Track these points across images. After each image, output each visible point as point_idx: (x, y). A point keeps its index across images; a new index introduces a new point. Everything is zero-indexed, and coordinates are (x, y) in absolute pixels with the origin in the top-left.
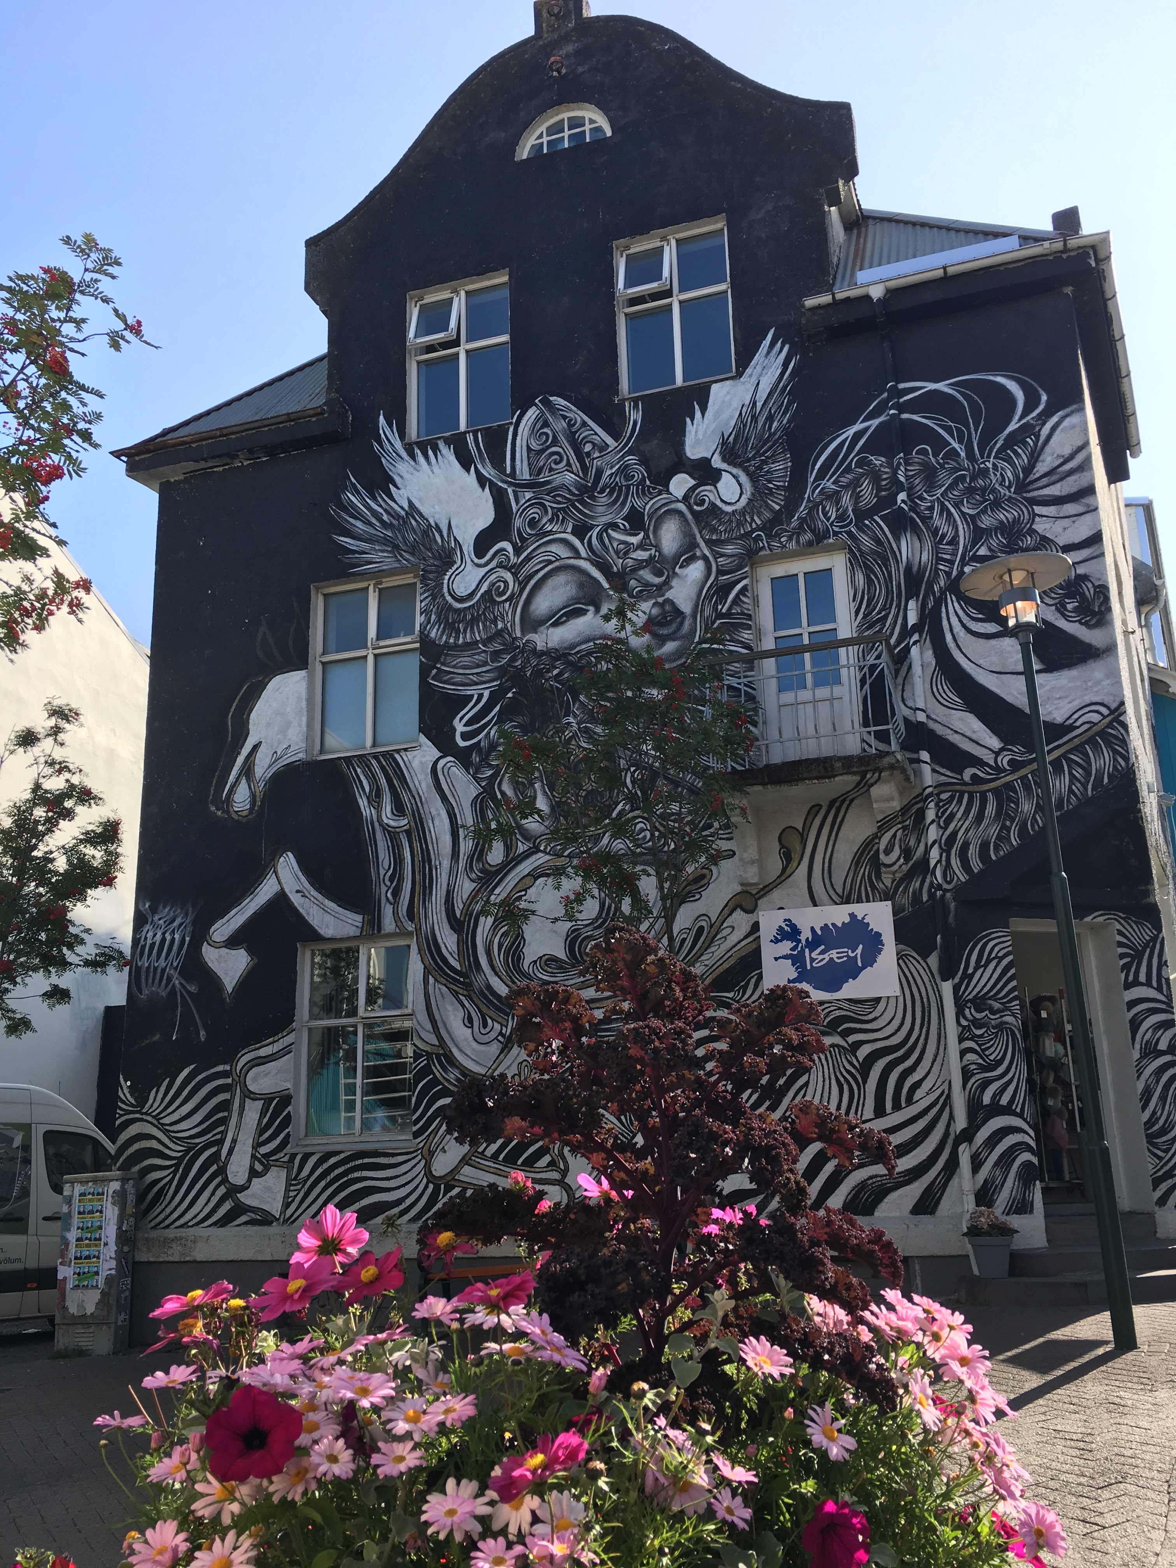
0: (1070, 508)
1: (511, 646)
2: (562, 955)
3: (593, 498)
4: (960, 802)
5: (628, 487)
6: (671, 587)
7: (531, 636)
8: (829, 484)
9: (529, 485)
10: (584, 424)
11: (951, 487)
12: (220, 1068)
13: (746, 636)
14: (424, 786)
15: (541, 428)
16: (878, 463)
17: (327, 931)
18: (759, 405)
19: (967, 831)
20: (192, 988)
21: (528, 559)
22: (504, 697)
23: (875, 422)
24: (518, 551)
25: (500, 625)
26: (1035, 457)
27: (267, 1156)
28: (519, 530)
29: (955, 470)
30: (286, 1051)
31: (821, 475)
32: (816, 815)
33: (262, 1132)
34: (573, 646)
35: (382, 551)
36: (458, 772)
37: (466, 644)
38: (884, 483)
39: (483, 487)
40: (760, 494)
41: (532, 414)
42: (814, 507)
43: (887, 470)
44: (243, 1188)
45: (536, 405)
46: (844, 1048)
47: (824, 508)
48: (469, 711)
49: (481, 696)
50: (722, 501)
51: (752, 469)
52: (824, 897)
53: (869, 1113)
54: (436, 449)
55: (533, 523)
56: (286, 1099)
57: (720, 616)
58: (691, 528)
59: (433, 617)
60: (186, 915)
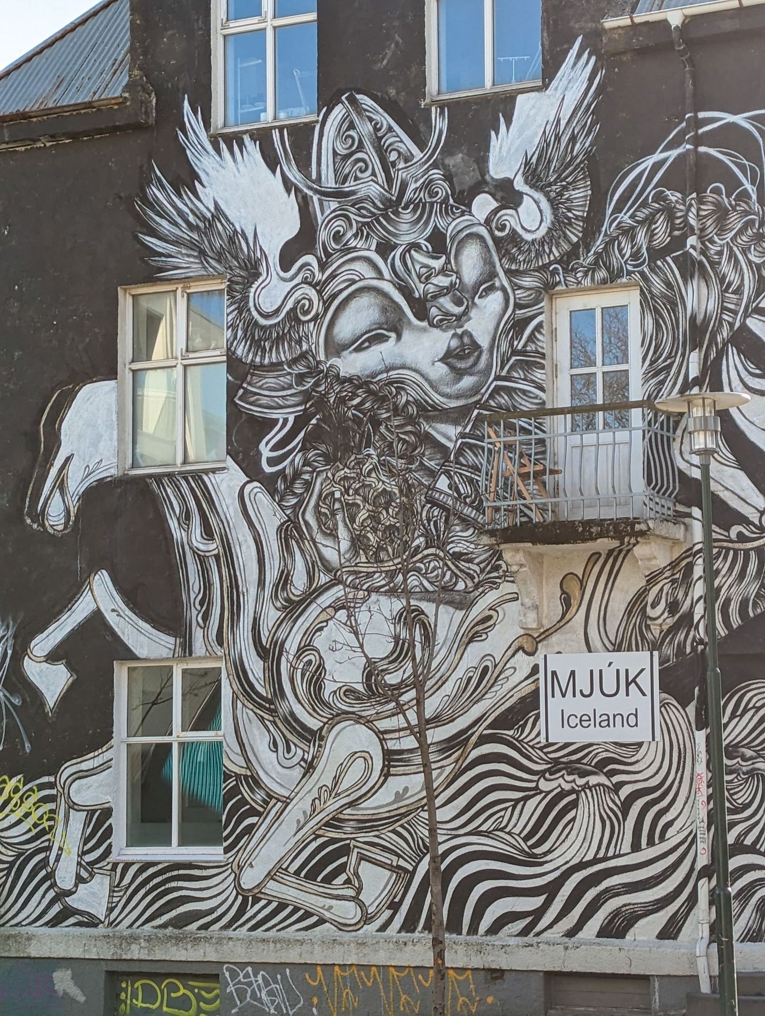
1: (314, 370)
2: (360, 688)
3: (397, 213)
4: (725, 558)
5: (432, 204)
6: (469, 319)
7: (334, 361)
8: (625, 218)
10: (390, 129)
11: (741, 232)
12: (45, 779)
13: (539, 376)
14: (231, 509)
15: (348, 130)
16: (674, 199)
17: (139, 652)
18: (563, 123)
19: (730, 587)
20: (17, 701)
21: (333, 276)
22: (307, 422)
23: (674, 153)
24: (323, 267)
25: (305, 347)
27: (91, 864)
28: (324, 244)
29: (746, 213)
30: (106, 766)
31: (618, 209)
32: (595, 563)
33: (86, 842)
34: (374, 375)
35: (189, 256)
36: (264, 499)
37: (272, 364)
38: (678, 221)
39: (288, 191)
40: (560, 224)
41: (339, 111)
42: (609, 244)
43: (682, 207)
44: (70, 893)
45: (342, 103)
46: (608, 787)
47: (619, 245)
48: (275, 436)
49: (286, 421)
50: (523, 227)
51: (553, 195)
52: (599, 645)
53: (626, 847)
54: (241, 145)
55: (337, 237)
56: (107, 813)
57: (515, 352)
58: (491, 256)
59: (240, 333)
60: (8, 627)
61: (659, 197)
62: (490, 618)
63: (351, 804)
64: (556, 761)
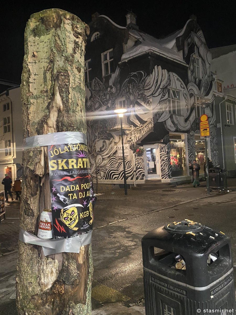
0: (148, 91)
2: (100, 151)
3: (100, 92)
4: (136, 131)
5: (104, 90)
6: (108, 104)
9: (94, 90)
10: (99, 81)
11: (136, 88)
16: (129, 85)
18: (117, 77)
19: (137, 135)
21: (94, 101)
23: (128, 79)
24: (93, 100)
25: (92, 110)
26: (145, 84)
28: (93, 97)
29: (137, 86)
31: (123, 87)
38: (129, 88)
39: (90, 91)
40: (117, 90)
41: (94, 80)
42: (122, 92)
50: (113, 91)
51: (116, 87)
53: (127, 169)
55: (95, 96)
57: (113, 108)
58: (110, 95)
61: (127, 85)
62: (112, 141)
63: (99, 165)
64: (119, 158)
